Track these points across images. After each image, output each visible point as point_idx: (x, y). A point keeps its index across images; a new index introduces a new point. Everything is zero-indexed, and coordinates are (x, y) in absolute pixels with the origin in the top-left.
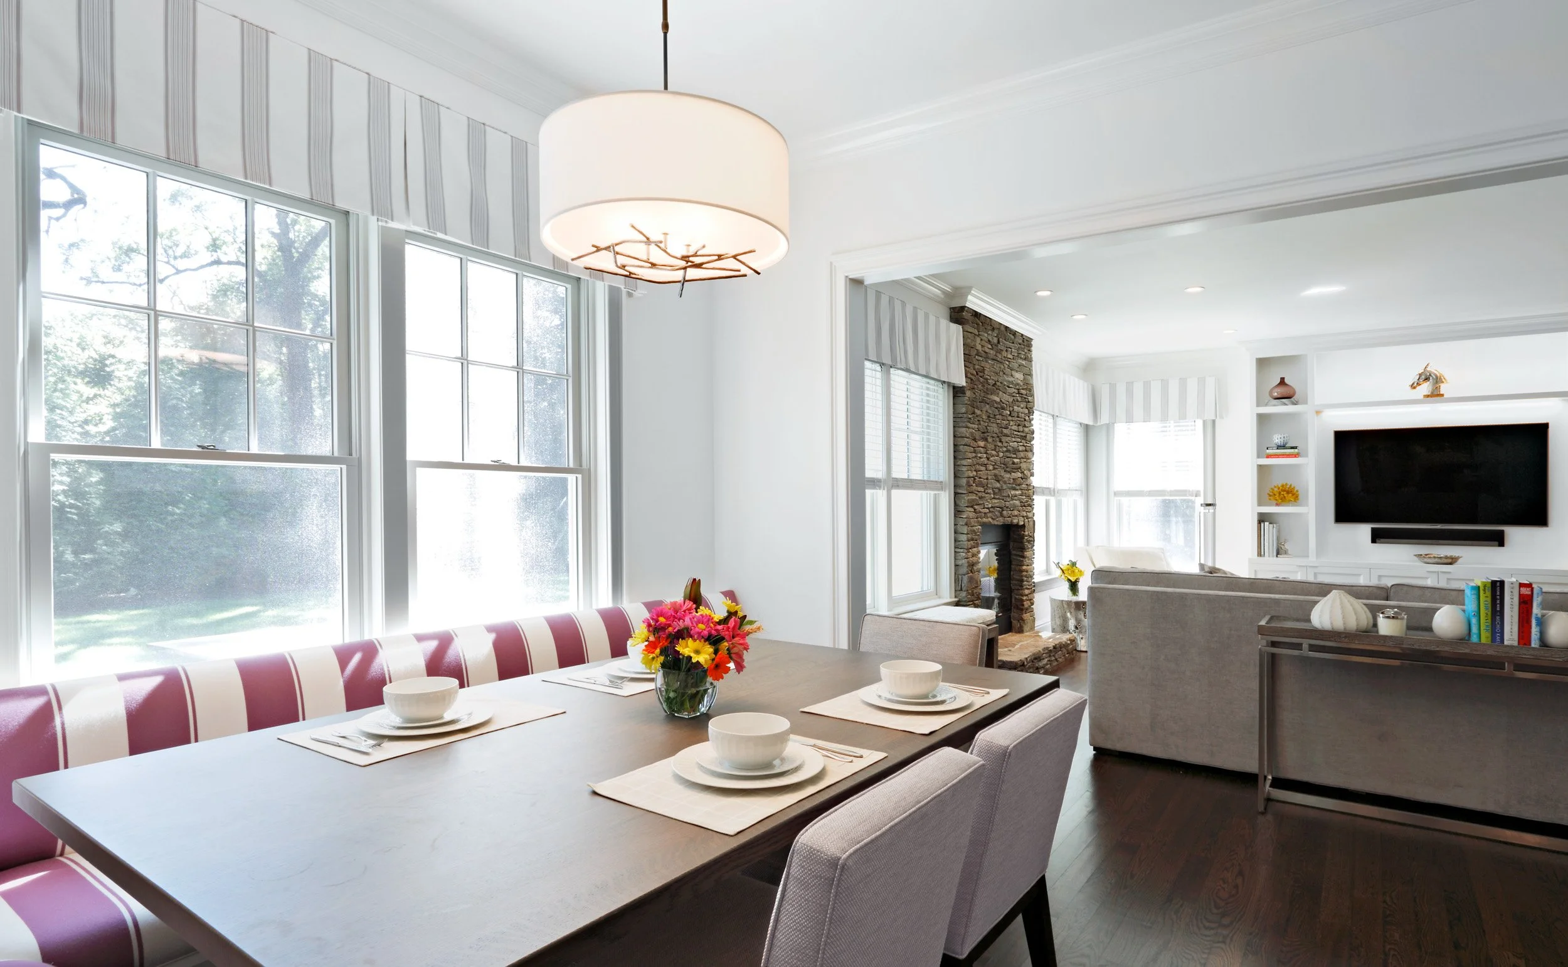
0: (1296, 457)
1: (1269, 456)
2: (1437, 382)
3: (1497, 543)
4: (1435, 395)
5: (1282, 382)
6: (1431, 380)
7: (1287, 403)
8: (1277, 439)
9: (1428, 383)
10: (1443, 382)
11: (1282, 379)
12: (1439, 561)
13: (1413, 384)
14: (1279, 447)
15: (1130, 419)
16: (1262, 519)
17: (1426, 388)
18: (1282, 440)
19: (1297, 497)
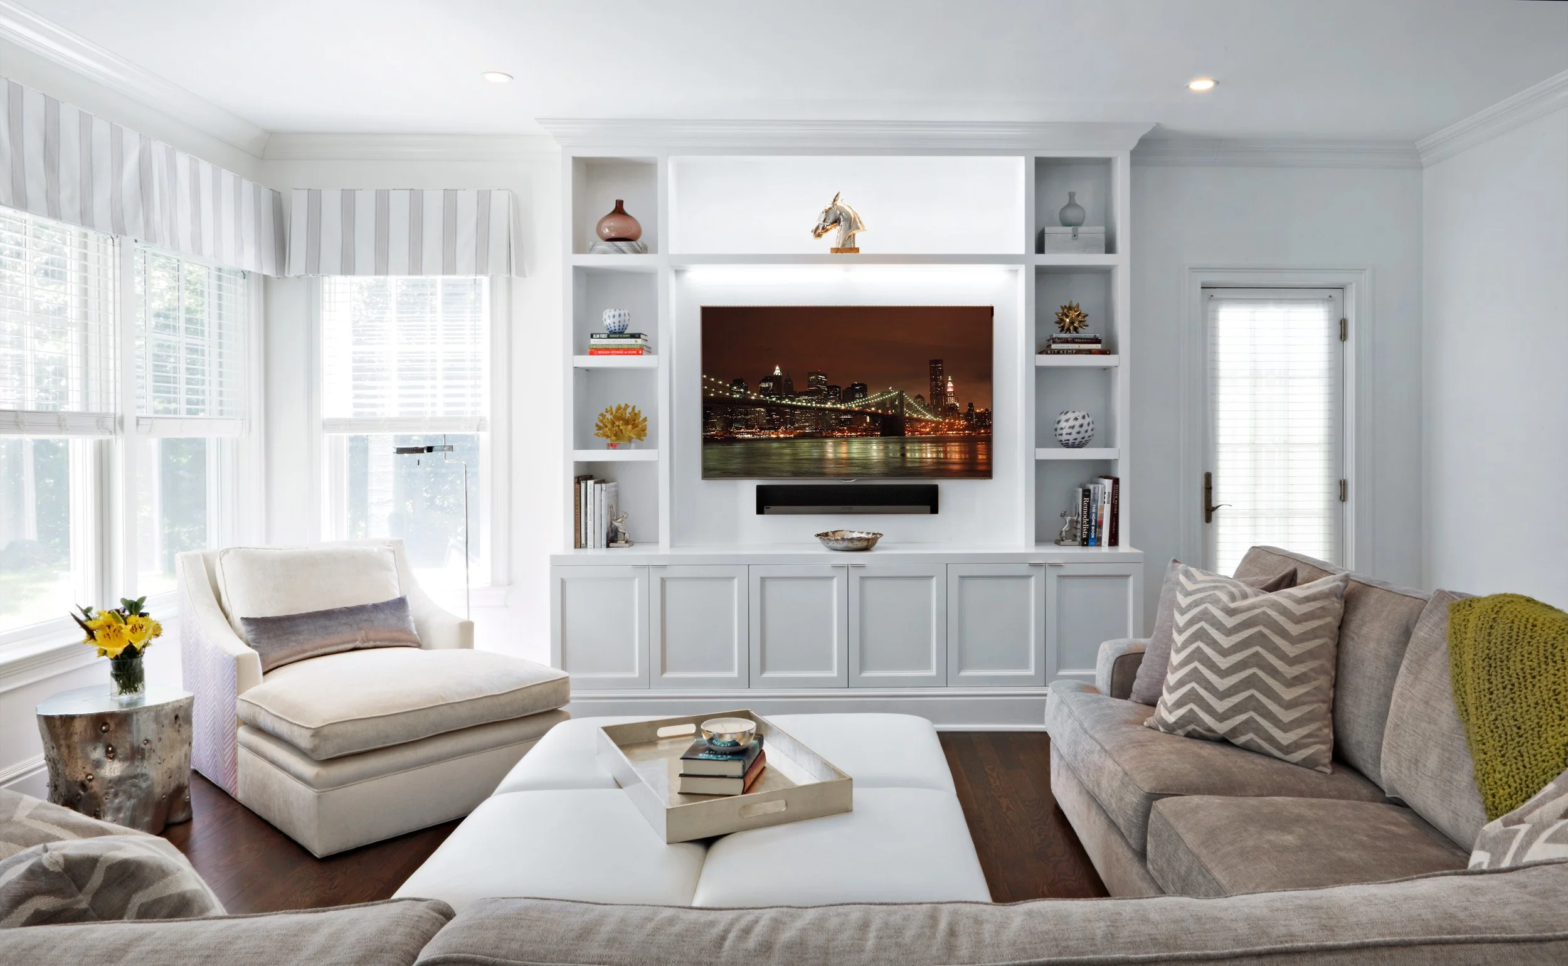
0: (638, 354)
1: (594, 351)
2: (850, 227)
3: (928, 508)
4: (847, 249)
5: (619, 209)
6: (842, 223)
7: (624, 248)
8: (609, 319)
9: (838, 228)
10: (858, 228)
11: (620, 204)
12: (850, 545)
13: (817, 228)
14: (612, 334)
15: (348, 267)
16: (586, 474)
17: (834, 237)
18: (617, 320)
19: (644, 430)
